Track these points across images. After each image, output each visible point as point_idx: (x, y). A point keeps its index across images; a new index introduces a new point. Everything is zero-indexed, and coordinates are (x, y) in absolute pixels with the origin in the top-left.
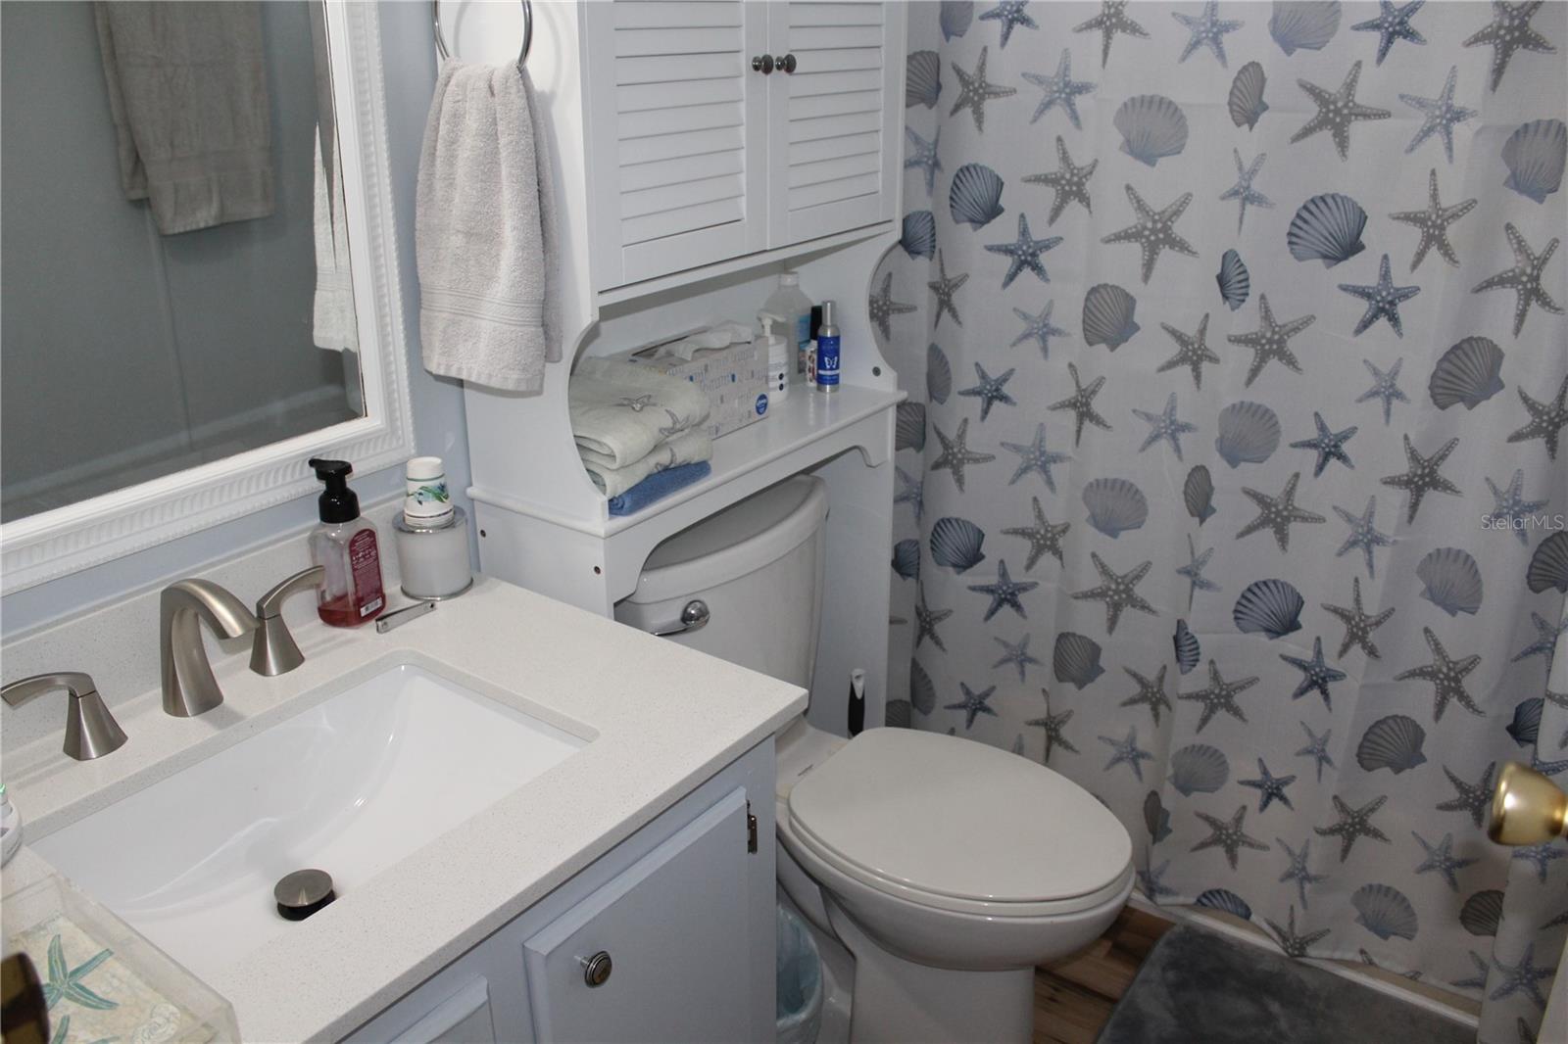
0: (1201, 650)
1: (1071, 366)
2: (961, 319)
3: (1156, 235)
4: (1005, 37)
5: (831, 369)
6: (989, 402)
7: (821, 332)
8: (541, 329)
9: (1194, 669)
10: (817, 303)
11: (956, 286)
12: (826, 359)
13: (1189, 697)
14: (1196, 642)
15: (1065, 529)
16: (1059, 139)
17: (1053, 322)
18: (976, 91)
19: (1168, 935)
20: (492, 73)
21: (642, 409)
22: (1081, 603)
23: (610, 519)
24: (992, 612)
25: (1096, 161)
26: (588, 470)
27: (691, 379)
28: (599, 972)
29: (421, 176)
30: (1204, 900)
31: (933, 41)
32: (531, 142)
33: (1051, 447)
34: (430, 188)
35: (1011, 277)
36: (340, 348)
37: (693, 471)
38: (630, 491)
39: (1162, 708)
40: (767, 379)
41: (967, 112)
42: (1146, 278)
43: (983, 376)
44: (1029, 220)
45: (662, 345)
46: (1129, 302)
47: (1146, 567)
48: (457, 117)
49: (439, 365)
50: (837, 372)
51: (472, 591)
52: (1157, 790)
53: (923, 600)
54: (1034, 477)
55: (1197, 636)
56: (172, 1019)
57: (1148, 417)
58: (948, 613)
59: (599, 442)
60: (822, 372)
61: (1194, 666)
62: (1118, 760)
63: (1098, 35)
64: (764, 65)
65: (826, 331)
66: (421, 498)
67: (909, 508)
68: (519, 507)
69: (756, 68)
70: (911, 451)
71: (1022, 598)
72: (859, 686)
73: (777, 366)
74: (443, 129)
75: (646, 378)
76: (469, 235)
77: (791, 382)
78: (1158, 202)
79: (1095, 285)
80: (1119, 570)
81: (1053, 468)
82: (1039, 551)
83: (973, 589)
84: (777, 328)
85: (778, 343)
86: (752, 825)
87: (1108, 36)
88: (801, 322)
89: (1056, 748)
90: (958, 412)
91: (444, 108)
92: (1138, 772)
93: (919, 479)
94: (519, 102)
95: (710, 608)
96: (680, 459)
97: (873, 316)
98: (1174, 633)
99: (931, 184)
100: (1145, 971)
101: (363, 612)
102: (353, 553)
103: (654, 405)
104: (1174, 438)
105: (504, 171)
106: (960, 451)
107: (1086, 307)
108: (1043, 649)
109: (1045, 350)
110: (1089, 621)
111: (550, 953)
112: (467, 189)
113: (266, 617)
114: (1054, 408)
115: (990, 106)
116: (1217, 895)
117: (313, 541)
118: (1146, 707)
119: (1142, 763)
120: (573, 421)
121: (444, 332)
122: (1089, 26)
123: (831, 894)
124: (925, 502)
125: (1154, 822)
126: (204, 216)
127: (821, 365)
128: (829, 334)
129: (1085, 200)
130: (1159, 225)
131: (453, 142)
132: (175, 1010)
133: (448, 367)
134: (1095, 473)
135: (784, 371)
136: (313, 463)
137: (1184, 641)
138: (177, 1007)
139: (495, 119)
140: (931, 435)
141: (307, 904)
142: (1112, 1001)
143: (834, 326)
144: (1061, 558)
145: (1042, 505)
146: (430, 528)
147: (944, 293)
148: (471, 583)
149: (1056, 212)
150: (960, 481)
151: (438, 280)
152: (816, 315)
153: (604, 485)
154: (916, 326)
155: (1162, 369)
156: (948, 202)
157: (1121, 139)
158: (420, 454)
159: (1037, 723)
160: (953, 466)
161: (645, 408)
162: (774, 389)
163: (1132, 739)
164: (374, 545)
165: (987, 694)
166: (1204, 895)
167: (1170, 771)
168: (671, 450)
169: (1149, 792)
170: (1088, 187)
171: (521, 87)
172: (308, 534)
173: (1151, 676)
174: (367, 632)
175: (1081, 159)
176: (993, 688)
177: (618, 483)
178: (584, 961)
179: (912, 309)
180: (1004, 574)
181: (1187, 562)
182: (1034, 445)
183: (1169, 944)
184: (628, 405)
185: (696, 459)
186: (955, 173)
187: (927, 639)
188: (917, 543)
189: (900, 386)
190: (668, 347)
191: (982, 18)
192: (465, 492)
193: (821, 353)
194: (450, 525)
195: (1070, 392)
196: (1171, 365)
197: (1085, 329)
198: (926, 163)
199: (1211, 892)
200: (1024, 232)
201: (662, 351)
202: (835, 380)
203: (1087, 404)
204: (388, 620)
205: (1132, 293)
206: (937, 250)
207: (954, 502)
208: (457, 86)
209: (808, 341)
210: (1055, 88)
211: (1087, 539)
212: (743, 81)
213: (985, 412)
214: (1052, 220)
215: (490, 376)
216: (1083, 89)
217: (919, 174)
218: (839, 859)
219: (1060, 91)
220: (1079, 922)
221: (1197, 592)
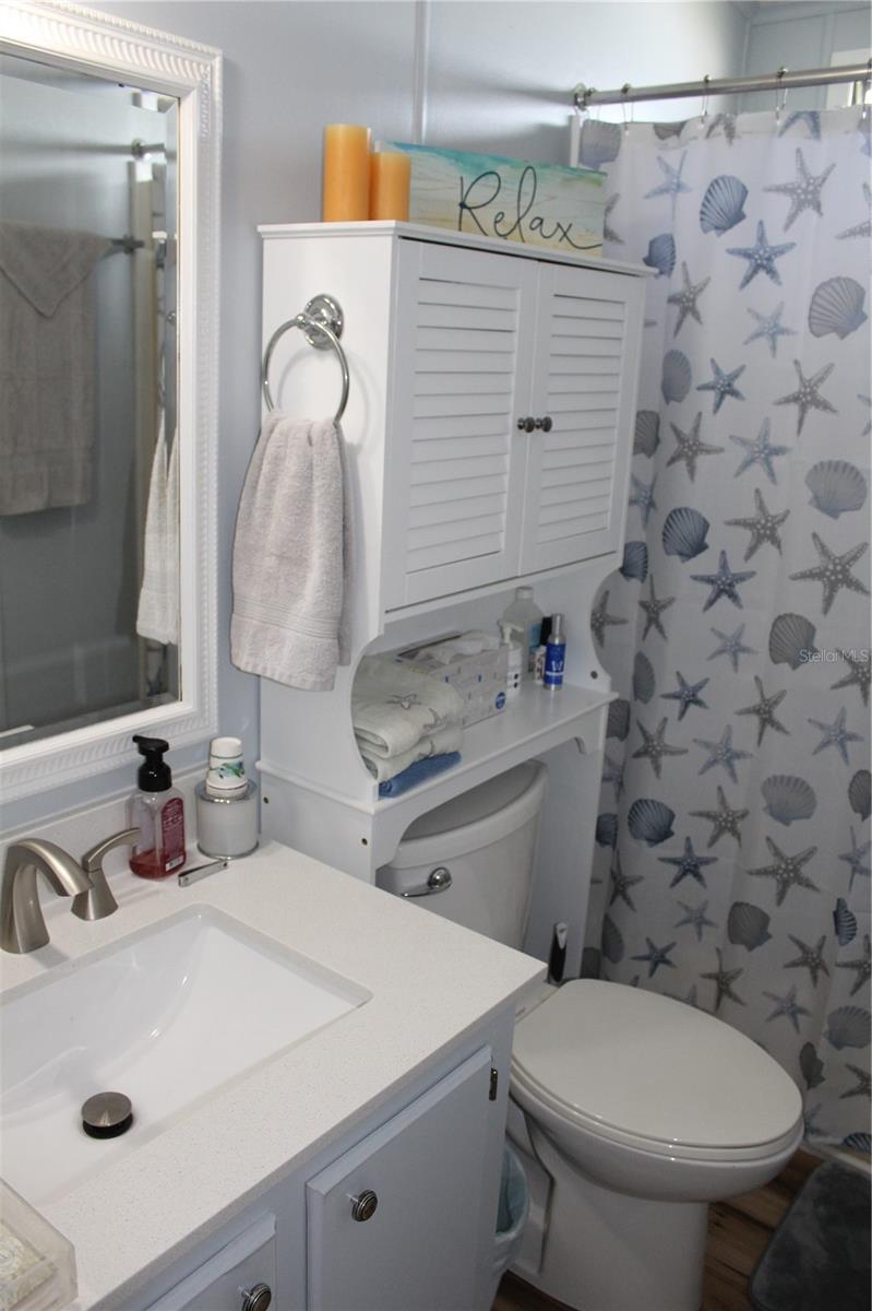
0: (858, 926)
1: (757, 678)
2: (667, 635)
3: (836, 576)
4: (718, 406)
5: (557, 671)
6: (686, 705)
7: (550, 640)
8: (336, 641)
9: (852, 942)
10: (547, 615)
11: (664, 607)
12: (553, 663)
13: (845, 965)
14: (853, 919)
15: (744, 815)
16: (757, 491)
17: (744, 642)
18: (690, 447)
19: (817, 1171)
20: (311, 426)
21: (409, 706)
22: (756, 879)
23: (379, 799)
24: (677, 880)
25: (788, 512)
26: (363, 757)
27: (447, 680)
28: (366, 1208)
29: (243, 504)
30: (851, 1142)
31: (655, 402)
32: (340, 485)
33: (735, 746)
34: (250, 514)
35: (711, 603)
36: (165, 642)
37: (447, 760)
38: (398, 777)
39: (820, 973)
40: (506, 679)
41: (682, 464)
42: (826, 611)
43: (682, 683)
44: (728, 556)
45: (423, 647)
46: (810, 630)
47: (812, 852)
48: (278, 460)
49: (247, 663)
50: (561, 674)
51: (258, 853)
52: (814, 1043)
53: (619, 866)
54: (720, 771)
55: (856, 914)
56: (16, 1252)
57: (822, 727)
58: (640, 879)
59: (374, 735)
60: (549, 673)
61: (851, 939)
62: (778, 1013)
63: (794, 409)
64: (528, 425)
65: (554, 638)
66: (222, 773)
67: (611, 787)
68: (299, 782)
69: (520, 427)
70: (616, 739)
71: (703, 870)
72: (562, 938)
73: (514, 668)
74: (266, 468)
75: (411, 679)
76: (281, 557)
77: (523, 679)
78: (839, 549)
79: (782, 613)
80: (789, 853)
81: (737, 763)
82: (720, 831)
83: (663, 860)
84: (515, 636)
85: (515, 648)
86: (494, 1078)
87: (803, 410)
88: (534, 629)
89: (726, 1000)
90: (659, 711)
91: (268, 452)
92: (796, 1025)
93: (621, 764)
94: (333, 453)
95: (452, 876)
96: (438, 750)
97: (593, 626)
98: (834, 909)
99: (646, 520)
100: (799, 1203)
101: (168, 867)
102: (164, 817)
103: (420, 704)
104: (842, 745)
105: (316, 508)
106: (658, 744)
107: (773, 630)
108: (719, 915)
109: (736, 664)
110: (761, 894)
111: (327, 1194)
112: (283, 520)
113: (90, 870)
114: (741, 713)
115: (702, 461)
116: (862, 1139)
117: (130, 805)
118: (805, 971)
119: (801, 1017)
120: (354, 716)
121: (254, 636)
122: (787, 400)
123: (534, 1122)
124: (625, 783)
125: (809, 1072)
126: (35, 503)
127: (548, 667)
128: (557, 642)
129: (776, 542)
130: (839, 568)
131: (272, 480)
132: (20, 1244)
133: (255, 666)
134: (775, 769)
135: (518, 672)
136: (136, 739)
137: (842, 917)
138: (21, 1240)
139: (311, 464)
140: (634, 728)
141: (109, 1125)
142: (770, 1230)
143: (562, 636)
144: (739, 839)
145: (725, 791)
146: (227, 799)
147: (653, 612)
148: (257, 846)
149: (752, 550)
150: (657, 769)
151: (251, 593)
152: (546, 626)
153: (376, 771)
154: (627, 638)
155: (835, 687)
156: (661, 537)
157: (810, 494)
158: (222, 734)
159: (710, 976)
160: (652, 757)
161: (413, 706)
162: (510, 687)
163: (792, 997)
164: (181, 811)
165: (668, 949)
166: (850, 1137)
167: (826, 1027)
168: (432, 743)
169: (804, 1043)
170: (780, 531)
171: (336, 440)
172: (127, 798)
173: (812, 944)
174: (169, 885)
175: (774, 509)
176: (674, 944)
177: (388, 771)
178: (354, 1199)
179: (624, 622)
180: (689, 849)
181: (848, 850)
182: (721, 743)
183: (820, 1179)
184: (397, 703)
185: (451, 750)
186: (668, 513)
187: (619, 899)
188: (615, 816)
189: (614, 687)
190: (428, 650)
191: (699, 389)
192: (254, 766)
193: (549, 658)
194: (244, 797)
195: (757, 700)
196: (843, 684)
197: (771, 650)
198: (643, 502)
199: (856, 1135)
200: (724, 566)
201: (422, 653)
202: (559, 681)
203: (770, 712)
204: (189, 876)
205: (813, 623)
206: (648, 575)
207: (651, 786)
208: (281, 434)
209: (538, 646)
210: (756, 449)
211: (763, 825)
212: (509, 438)
213: (682, 714)
214: (747, 558)
215: (290, 677)
216: (779, 451)
217: (637, 511)
218: (551, 1098)
219: (760, 452)
220: (756, 1168)
221: (857, 876)
